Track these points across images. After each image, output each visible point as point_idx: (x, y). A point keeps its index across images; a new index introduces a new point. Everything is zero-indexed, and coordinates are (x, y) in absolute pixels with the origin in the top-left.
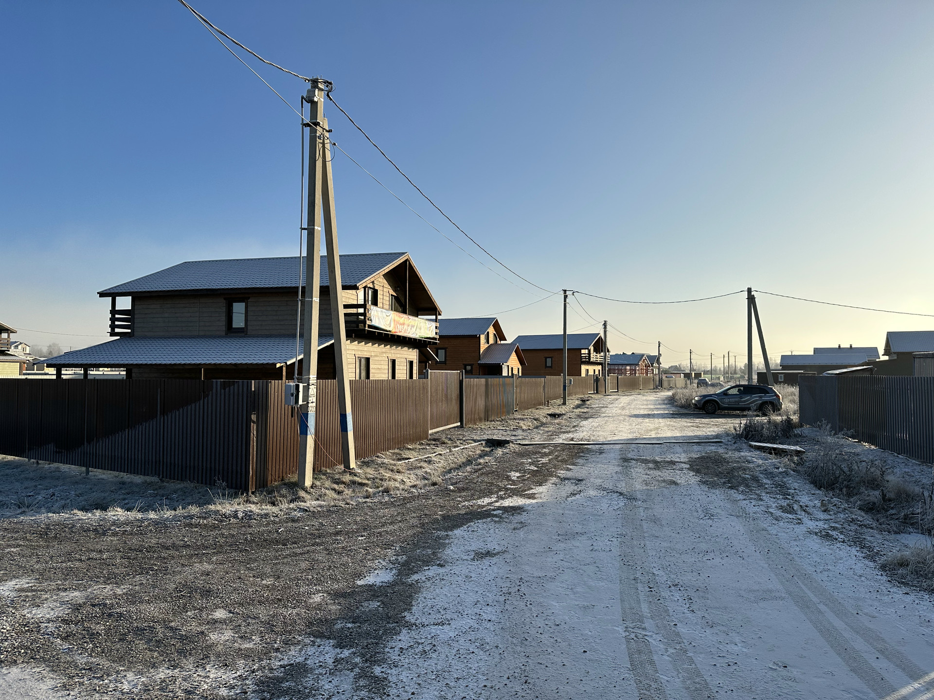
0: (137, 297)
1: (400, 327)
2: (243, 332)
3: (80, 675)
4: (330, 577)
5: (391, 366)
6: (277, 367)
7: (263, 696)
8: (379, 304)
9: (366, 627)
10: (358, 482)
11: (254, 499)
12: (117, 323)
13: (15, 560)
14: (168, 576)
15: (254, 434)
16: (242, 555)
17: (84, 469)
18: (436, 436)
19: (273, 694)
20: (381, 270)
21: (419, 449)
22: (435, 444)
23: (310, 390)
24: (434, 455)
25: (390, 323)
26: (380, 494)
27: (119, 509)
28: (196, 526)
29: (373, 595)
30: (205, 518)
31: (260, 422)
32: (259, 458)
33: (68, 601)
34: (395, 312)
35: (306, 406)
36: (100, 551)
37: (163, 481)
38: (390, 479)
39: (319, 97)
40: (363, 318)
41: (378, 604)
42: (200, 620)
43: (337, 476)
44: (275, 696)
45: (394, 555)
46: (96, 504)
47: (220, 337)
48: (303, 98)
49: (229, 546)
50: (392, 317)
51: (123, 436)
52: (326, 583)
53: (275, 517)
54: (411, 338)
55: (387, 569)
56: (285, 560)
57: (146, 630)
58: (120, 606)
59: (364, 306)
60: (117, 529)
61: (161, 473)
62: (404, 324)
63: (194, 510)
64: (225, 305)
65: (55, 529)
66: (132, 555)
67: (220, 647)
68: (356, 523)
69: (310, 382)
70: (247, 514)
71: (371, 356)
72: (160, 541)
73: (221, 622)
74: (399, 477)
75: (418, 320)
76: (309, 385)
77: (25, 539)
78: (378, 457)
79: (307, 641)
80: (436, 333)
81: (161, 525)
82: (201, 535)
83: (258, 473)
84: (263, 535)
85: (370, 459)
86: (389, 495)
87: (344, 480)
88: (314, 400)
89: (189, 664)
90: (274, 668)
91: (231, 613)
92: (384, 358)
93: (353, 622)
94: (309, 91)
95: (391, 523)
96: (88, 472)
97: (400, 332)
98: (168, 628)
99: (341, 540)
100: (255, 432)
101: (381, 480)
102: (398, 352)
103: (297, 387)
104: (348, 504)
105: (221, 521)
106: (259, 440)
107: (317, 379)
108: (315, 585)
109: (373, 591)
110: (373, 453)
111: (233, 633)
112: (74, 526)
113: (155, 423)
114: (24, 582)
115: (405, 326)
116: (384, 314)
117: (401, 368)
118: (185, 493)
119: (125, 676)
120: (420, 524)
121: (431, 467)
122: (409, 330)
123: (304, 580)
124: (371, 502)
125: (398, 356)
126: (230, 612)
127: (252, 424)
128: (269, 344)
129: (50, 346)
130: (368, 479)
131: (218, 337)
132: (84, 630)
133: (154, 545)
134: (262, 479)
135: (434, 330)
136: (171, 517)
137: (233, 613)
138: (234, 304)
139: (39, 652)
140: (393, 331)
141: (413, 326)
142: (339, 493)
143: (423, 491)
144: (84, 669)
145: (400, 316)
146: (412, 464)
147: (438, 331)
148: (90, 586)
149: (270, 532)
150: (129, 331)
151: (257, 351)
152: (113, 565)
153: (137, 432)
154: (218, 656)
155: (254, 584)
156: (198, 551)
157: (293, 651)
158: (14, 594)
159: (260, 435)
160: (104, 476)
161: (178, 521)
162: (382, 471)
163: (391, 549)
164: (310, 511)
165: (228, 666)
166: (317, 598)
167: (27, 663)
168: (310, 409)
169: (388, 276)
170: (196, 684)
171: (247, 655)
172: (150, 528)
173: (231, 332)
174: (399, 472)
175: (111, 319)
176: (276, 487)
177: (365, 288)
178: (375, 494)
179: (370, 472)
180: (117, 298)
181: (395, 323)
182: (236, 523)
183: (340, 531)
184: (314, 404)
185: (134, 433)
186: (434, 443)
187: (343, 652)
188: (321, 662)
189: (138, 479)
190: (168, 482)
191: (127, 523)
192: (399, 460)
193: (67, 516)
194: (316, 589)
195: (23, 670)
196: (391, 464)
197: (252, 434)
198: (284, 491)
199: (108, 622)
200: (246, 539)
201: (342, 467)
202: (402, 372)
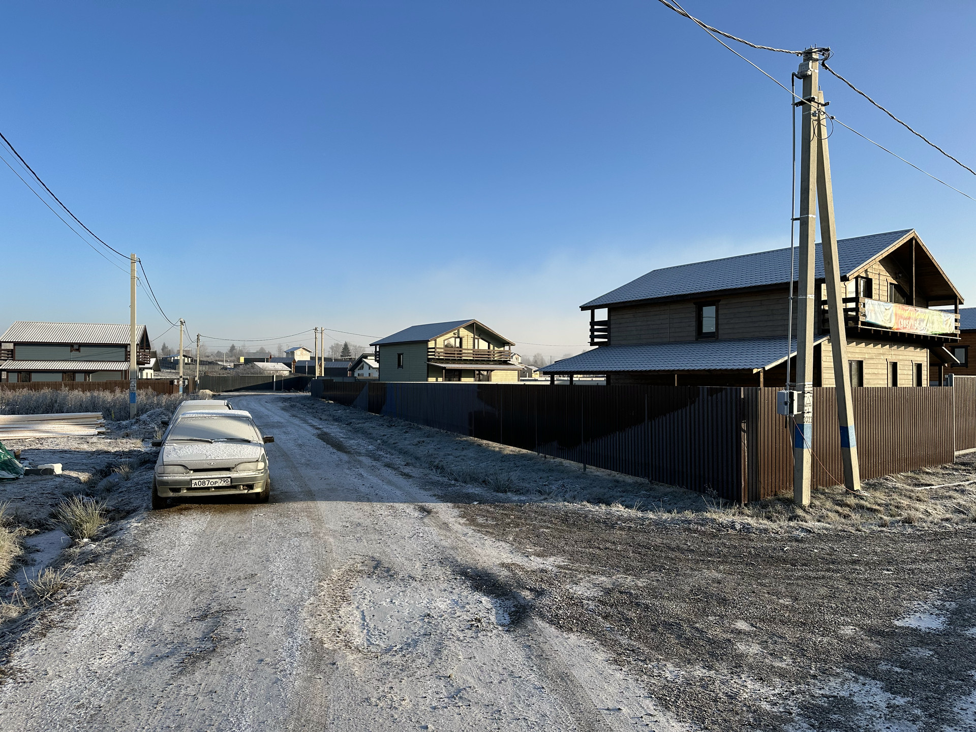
0: (613, 308)
1: (904, 323)
2: (714, 337)
3: (626, 654)
4: (858, 610)
5: (891, 370)
6: (754, 372)
7: (811, 722)
8: (875, 296)
9: (919, 676)
10: (866, 507)
11: (746, 511)
12: (596, 333)
13: (549, 539)
14: (680, 578)
15: (744, 444)
16: (750, 569)
17: (582, 465)
18: (966, 460)
19: (821, 723)
20: (877, 255)
21: (943, 474)
22: (965, 470)
23: (806, 399)
24: (967, 483)
25: (891, 318)
26: (900, 524)
27: (620, 506)
28: (696, 531)
29: (922, 642)
30: (702, 525)
31: (750, 432)
32: (750, 469)
33: (599, 584)
34: (897, 305)
35: (801, 416)
36: (614, 542)
37: (652, 483)
38: (909, 507)
39: (814, 69)
40: (854, 313)
41: (931, 653)
42: (723, 627)
43: (839, 498)
44: (824, 726)
45: (938, 600)
46: (598, 499)
47: (690, 342)
48: (793, 75)
49: (733, 557)
50: (892, 310)
51: (615, 438)
52: (856, 616)
53: (775, 533)
54: (920, 336)
55: (932, 614)
56: (800, 582)
57: (674, 626)
58: (644, 598)
59: (856, 300)
60: (623, 524)
61: (650, 476)
62: (909, 318)
63: (689, 515)
64: (695, 310)
65: (573, 517)
66: (643, 551)
67: (751, 660)
68: (876, 553)
69: (806, 389)
70: (744, 526)
71: (865, 358)
72: (665, 541)
73: (745, 634)
74: (922, 507)
75: (929, 313)
76: (804, 393)
77: (551, 522)
78: (886, 479)
79: (847, 675)
80: (956, 328)
81: (660, 525)
82: (702, 541)
83: (750, 485)
84: (768, 551)
85: (876, 481)
86: (912, 527)
87: (849, 503)
88: (811, 410)
89: (723, 668)
90: (817, 695)
91: (754, 626)
92: (881, 361)
93: (902, 667)
94: (801, 66)
95: (924, 561)
96: (585, 468)
97: (904, 328)
98: (694, 628)
99: (861, 570)
100: (746, 441)
101: (897, 507)
102: (900, 353)
103: (791, 395)
104: (860, 531)
105: (719, 530)
106: (750, 450)
107: (813, 386)
108: (842, 616)
109: (920, 637)
110: (880, 475)
111: (761, 647)
112: (586, 516)
113: (643, 427)
114: (560, 560)
115: (911, 320)
116: (882, 307)
117: (905, 372)
118: (675, 497)
119: (665, 665)
120: (967, 567)
121: (965, 498)
122: (917, 325)
123: (827, 607)
124: (889, 532)
125: (901, 357)
126: (752, 625)
127: (743, 433)
128: (743, 348)
129: (535, 356)
130: (879, 505)
131: (689, 343)
132: (619, 614)
133: (660, 545)
134: (754, 492)
135: (954, 324)
136: (669, 519)
137: (756, 627)
138: (704, 308)
139: (587, 625)
140: (895, 327)
141: (923, 320)
142: (845, 517)
143: (960, 527)
144: (628, 650)
145: (903, 309)
146: (936, 491)
147: (958, 325)
148: (614, 574)
149: (775, 549)
150: (606, 340)
151: (731, 356)
152: (627, 558)
153: (627, 434)
154: (751, 668)
155: (771, 602)
156: (705, 558)
157: (834, 683)
158: (555, 570)
159: (750, 445)
160: (598, 473)
161: (677, 524)
162: (895, 496)
163: (932, 591)
164: (814, 532)
165: (764, 681)
166: (848, 631)
167: (581, 633)
168: (805, 420)
169: (885, 262)
170: (736, 690)
171: (782, 674)
172: (652, 527)
173: (701, 337)
174: (920, 501)
175: (591, 330)
176: (770, 501)
177: (857, 278)
178: (892, 523)
179: (881, 496)
180: (596, 311)
181: (898, 318)
182: (735, 535)
183: (858, 560)
184: (811, 415)
185: (624, 435)
186: (963, 467)
187: (896, 699)
188: (871, 703)
189: (629, 479)
190: (657, 484)
191: (630, 520)
192: (916, 485)
193: (579, 506)
194: (844, 620)
195: (579, 638)
196: (906, 490)
197: (743, 444)
198: (779, 507)
199: (638, 610)
200: (750, 553)
201: (843, 487)
202: (905, 377)
